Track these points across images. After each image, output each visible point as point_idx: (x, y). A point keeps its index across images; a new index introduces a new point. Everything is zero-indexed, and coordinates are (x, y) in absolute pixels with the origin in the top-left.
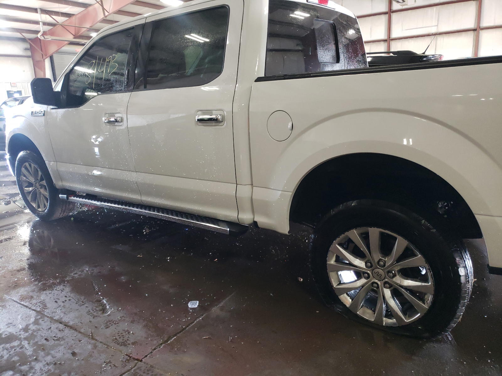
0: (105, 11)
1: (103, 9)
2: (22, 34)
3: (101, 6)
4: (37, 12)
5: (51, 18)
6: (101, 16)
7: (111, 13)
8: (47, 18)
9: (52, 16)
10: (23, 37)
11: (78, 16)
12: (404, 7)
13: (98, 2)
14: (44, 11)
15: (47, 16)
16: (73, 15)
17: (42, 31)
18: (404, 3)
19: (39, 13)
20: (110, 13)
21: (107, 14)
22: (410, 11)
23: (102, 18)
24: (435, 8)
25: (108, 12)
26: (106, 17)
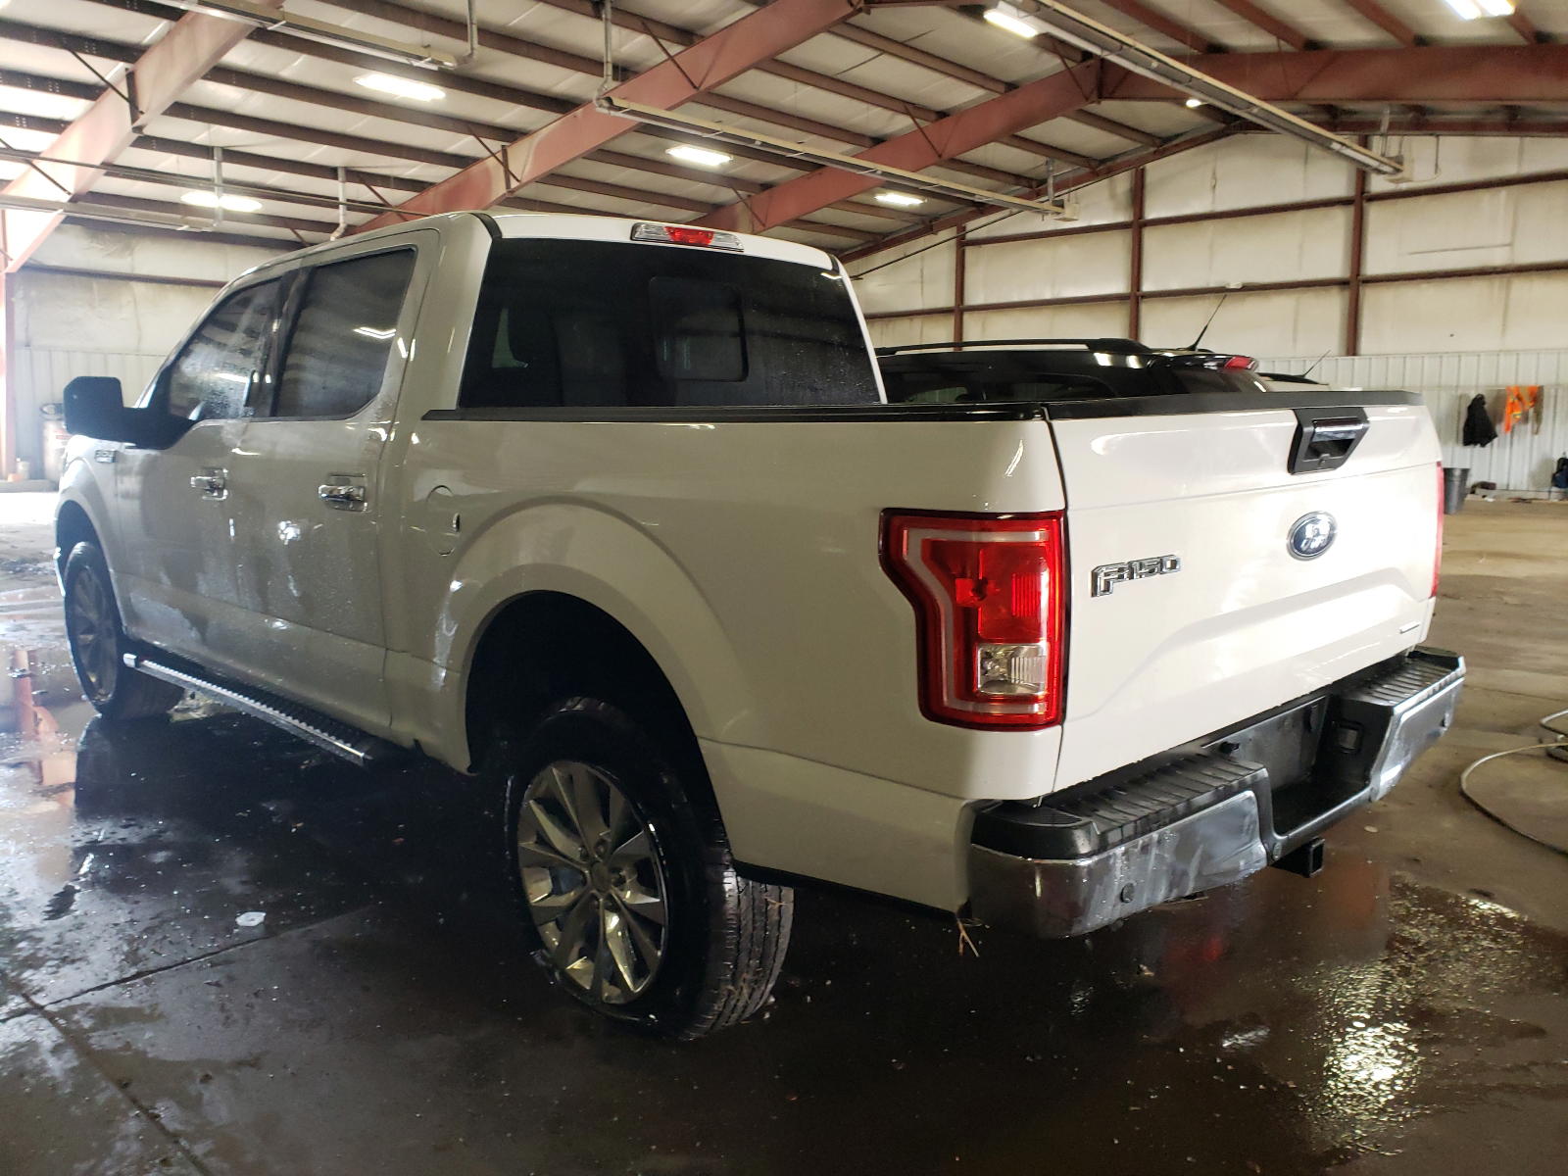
0: (512, 178)
1: (508, 173)
2: (297, 231)
3: (502, 163)
4: (336, 178)
5: (372, 194)
6: (499, 190)
7: (526, 184)
8: (361, 192)
9: (373, 187)
10: (298, 240)
11: (442, 188)
12: (1404, 186)
13: (493, 155)
14: (354, 175)
15: (363, 188)
16: (432, 184)
17: (342, 226)
18: (1399, 176)
19: (340, 179)
20: (524, 181)
21: (514, 184)
22: (1423, 199)
23: (500, 194)
24: (1503, 193)
25: (518, 180)
26: (512, 192)
